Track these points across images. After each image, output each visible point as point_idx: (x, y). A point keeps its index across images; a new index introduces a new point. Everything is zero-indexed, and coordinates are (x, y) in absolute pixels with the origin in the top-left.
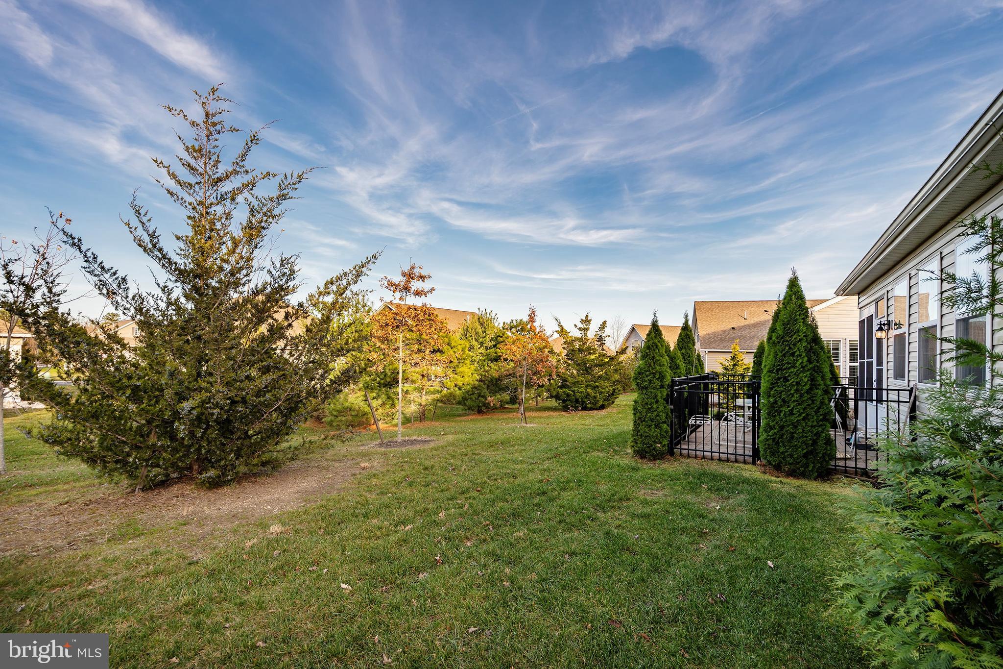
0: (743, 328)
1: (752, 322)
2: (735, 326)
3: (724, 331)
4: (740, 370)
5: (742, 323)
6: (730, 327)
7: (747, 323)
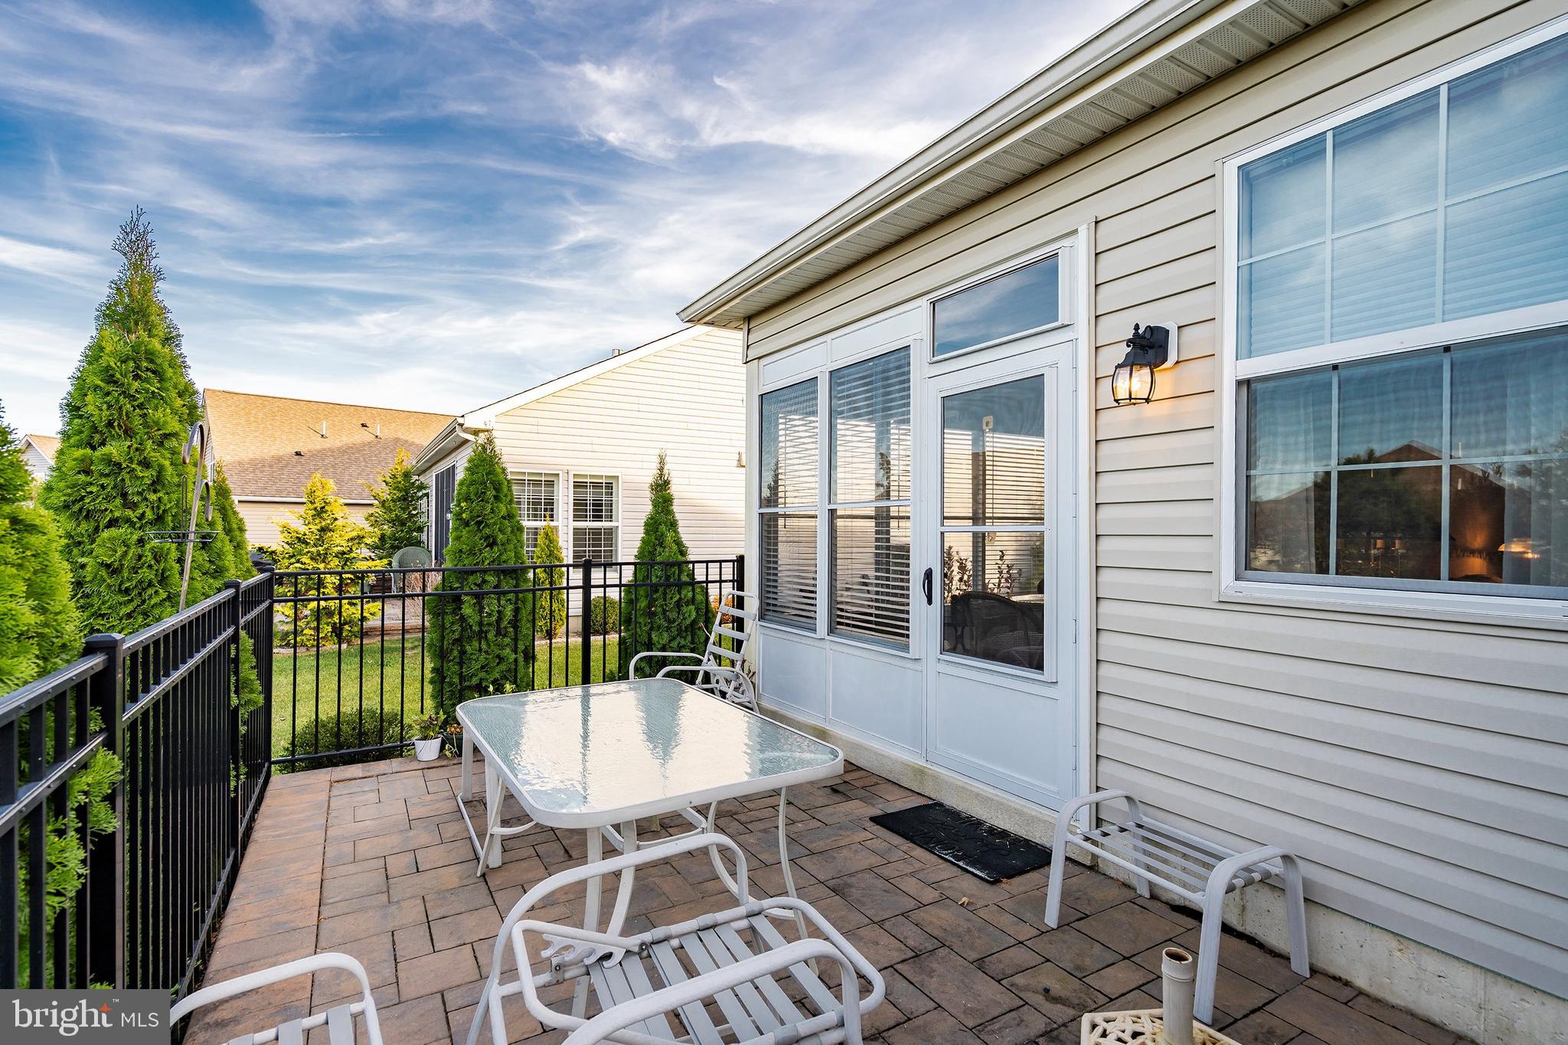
0: (321, 454)
1: (338, 444)
2: (303, 450)
3: (279, 459)
4: (339, 541)
5: (318, 444)
6: (291, 450)
7: (326, 444)
